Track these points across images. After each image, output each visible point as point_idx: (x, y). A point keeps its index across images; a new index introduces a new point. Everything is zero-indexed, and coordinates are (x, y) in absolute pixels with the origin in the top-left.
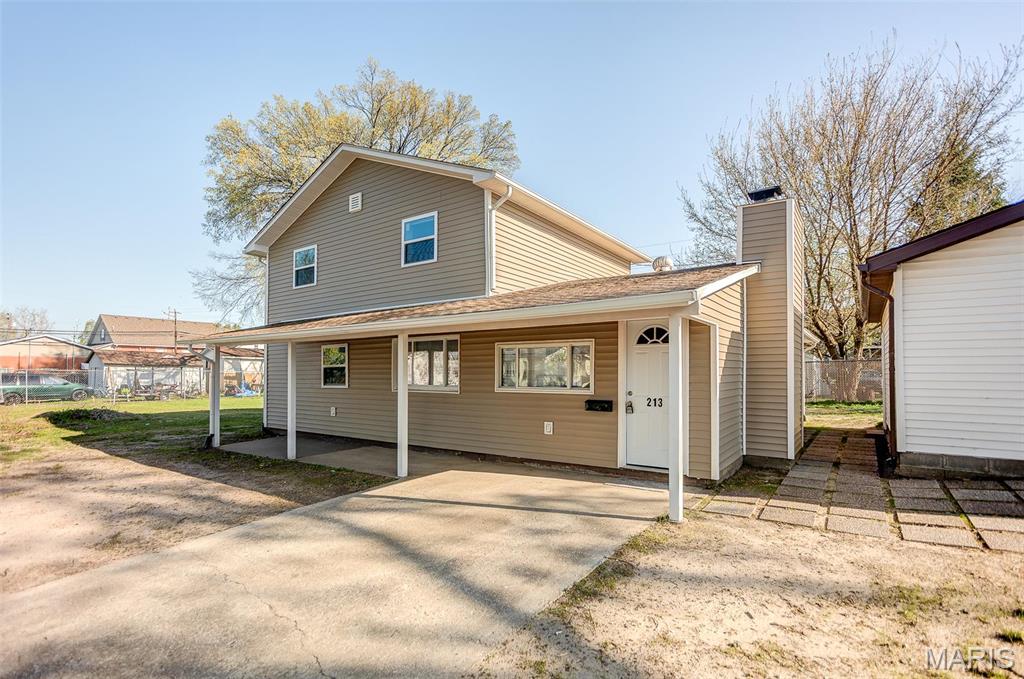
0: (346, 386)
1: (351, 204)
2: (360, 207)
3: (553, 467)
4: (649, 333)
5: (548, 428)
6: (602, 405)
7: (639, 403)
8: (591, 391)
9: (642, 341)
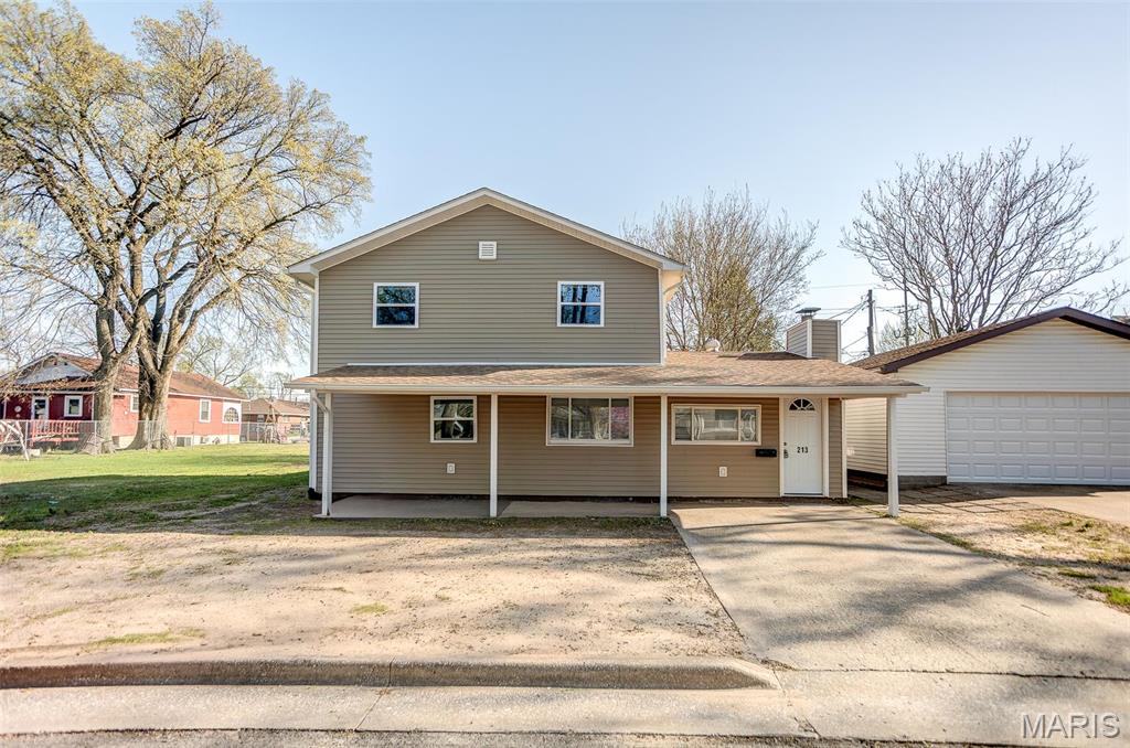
0: (475, 440)
1: (480, 252)
2: (494, 257)
3: (726, 502)
4: (798, 402)
5: (723, 471)
6: (768, 453)
7: (792, 451)
8: (759, 443)
9: (792, 408)
